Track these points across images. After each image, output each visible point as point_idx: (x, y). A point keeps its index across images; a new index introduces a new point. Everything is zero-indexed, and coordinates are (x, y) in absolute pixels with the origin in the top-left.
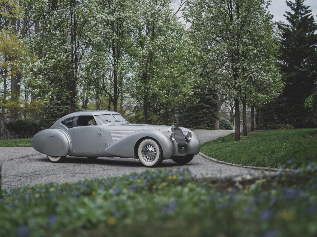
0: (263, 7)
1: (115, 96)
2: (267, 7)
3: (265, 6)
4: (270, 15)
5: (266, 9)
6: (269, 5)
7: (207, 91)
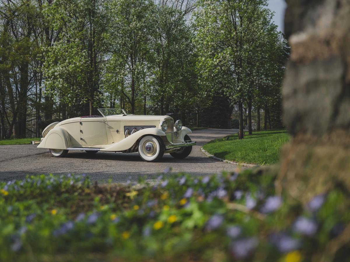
0: (267, 18)
1: (133, 98)
2: (271, 18)
3: (270, 17)
4: (274, 25)
5: (270, 20)
6: (273, 16)
7: (213, 93)
